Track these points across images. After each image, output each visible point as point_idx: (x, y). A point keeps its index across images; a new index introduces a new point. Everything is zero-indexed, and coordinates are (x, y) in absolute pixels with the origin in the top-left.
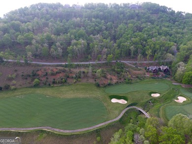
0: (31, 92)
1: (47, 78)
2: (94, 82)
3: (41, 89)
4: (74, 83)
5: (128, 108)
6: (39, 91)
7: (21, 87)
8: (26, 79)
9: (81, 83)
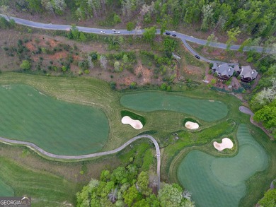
0: (20, 80)
1: (41, 59)
2: (110, 79)
3: (33, 77)
4: (80, 75)
5: (139, 137)
6: (30, 81)
7: (6, 70)
8: (12, 55)
9: (88, 78)
